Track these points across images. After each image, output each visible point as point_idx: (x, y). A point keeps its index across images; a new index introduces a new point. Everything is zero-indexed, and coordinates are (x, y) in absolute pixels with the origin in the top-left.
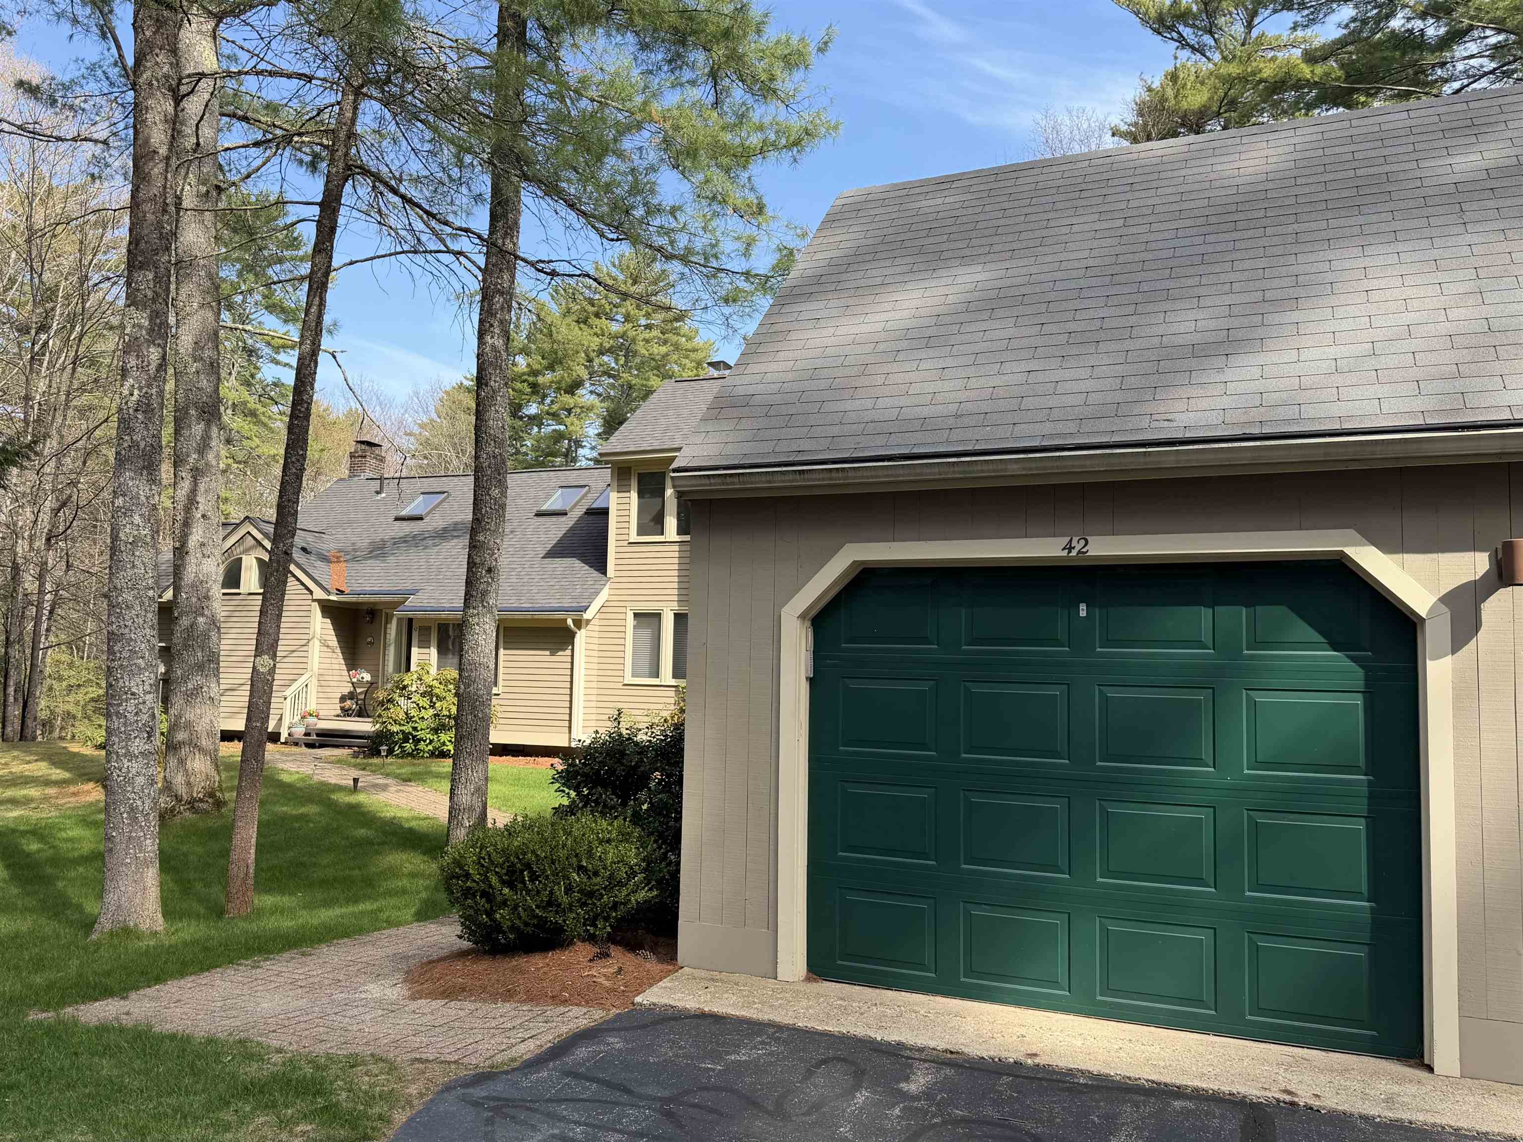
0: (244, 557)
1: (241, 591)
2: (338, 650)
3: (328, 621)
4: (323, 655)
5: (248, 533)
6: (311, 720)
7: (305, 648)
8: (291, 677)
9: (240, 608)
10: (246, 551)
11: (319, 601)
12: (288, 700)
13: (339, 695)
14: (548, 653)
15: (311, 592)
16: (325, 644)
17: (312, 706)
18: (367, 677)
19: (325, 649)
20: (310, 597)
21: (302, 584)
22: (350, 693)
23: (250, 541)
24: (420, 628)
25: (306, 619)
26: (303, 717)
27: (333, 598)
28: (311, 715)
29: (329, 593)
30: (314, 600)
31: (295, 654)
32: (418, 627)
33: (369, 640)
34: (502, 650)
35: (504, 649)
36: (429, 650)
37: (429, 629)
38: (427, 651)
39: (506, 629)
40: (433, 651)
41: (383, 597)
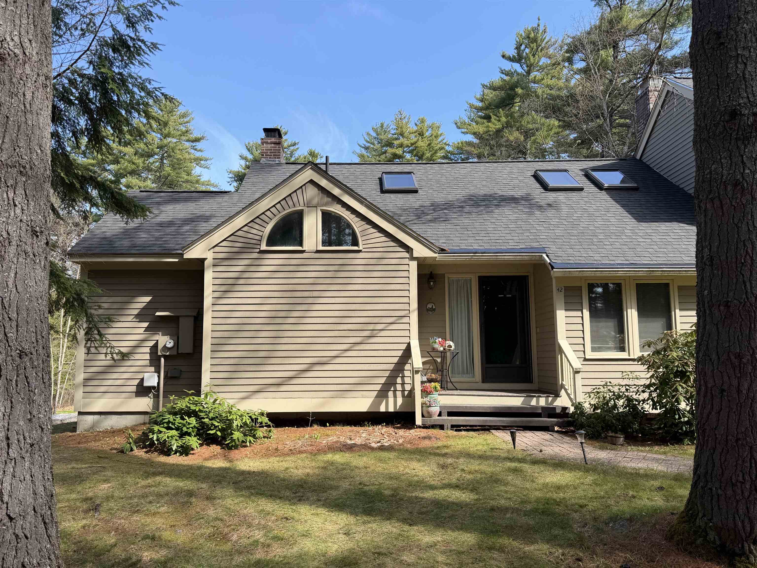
1: (306, 248)
5: (311, 181)
15: (408, 249)
21: (395, 240)
23: (315, 192)
24: (567, 289)
25: (405, 280)
27: (439, 256)
29: (436, 250)
30: (412, 258)
32: (563, 288)
33: (430, 306)
34: (677, 311)
35: (681, 310)
36: (580, 312)
37: (580, 288)
38: (579, 314)
39: (680, 288)
40: (586, 313)
41: (502, 256)
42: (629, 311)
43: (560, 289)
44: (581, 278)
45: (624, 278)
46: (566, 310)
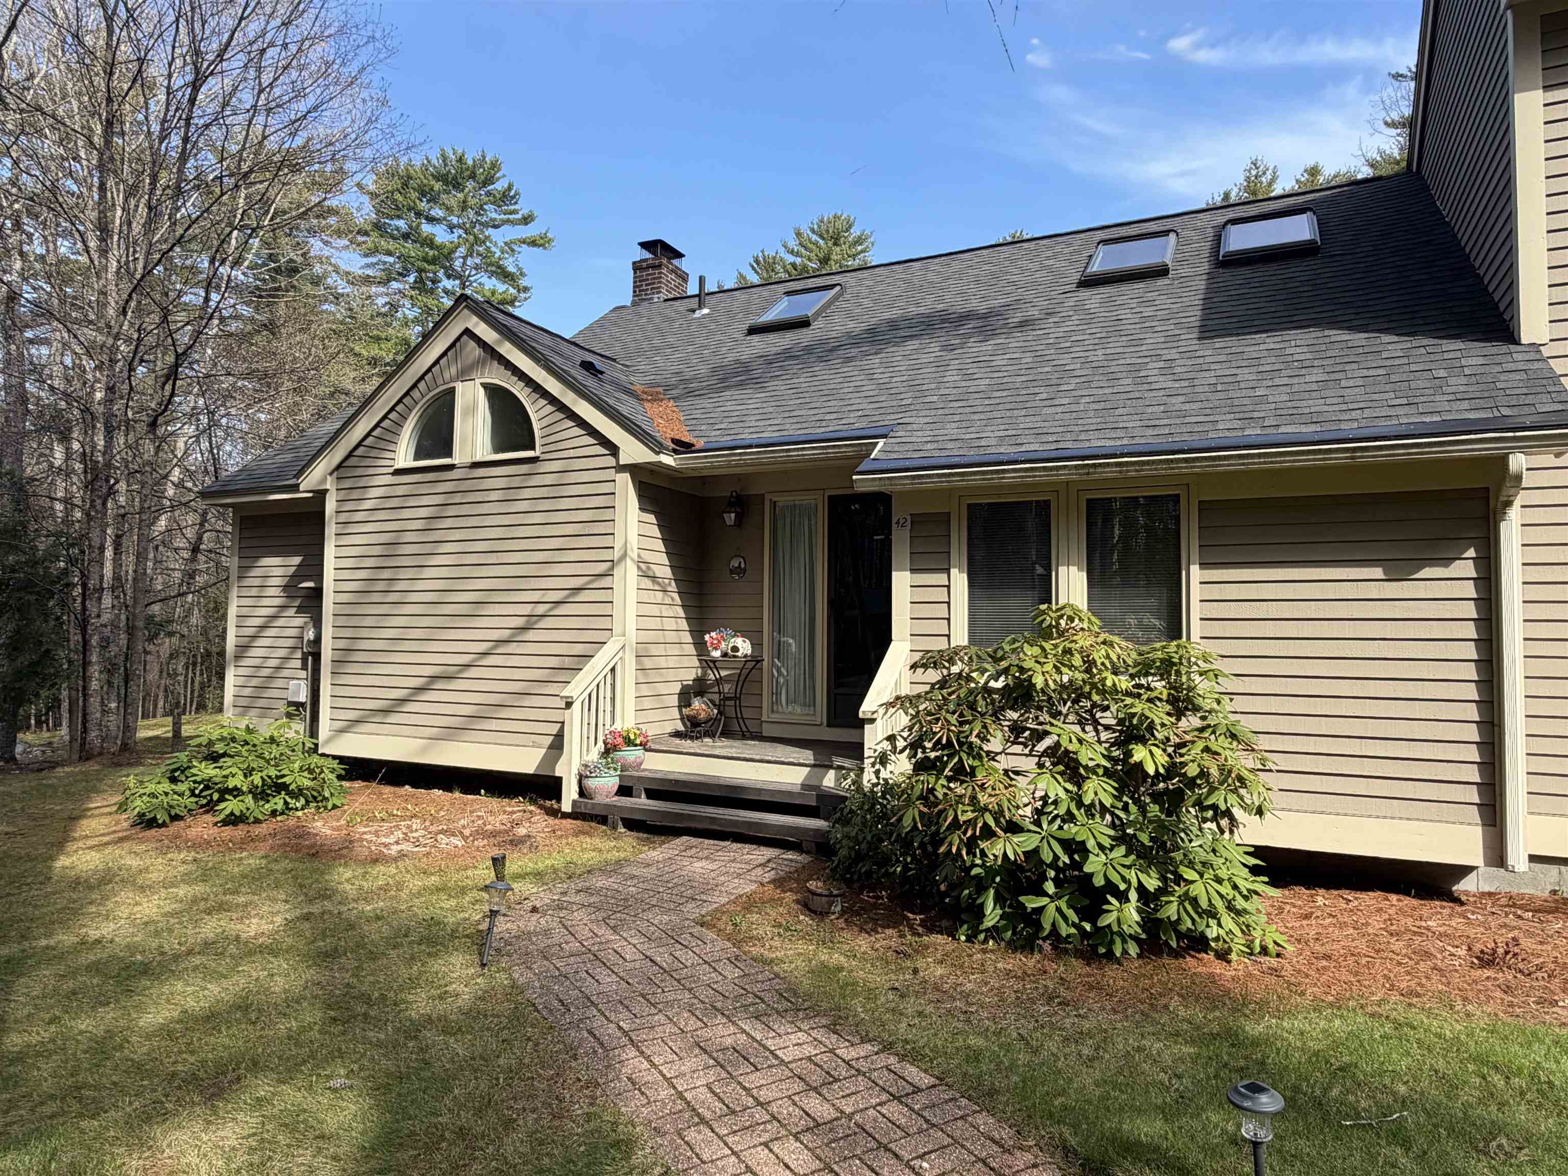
0: (459, 387)
1: (456, 459)
2: (673, 587)
3: (651, 518)
4: (646, 596)
5: (467, 332)
6: (631, 755)
7: (605, 582)
8: (578, 649)
9: (457, 498)
10: (464, 375)
11: (634, 470)
12: (576, 707)
13: (677, 688)
14: (1377, 572)
15: (613, 449)
16: (646, 574)
17: (626, 721)
18: (744, 647)
19: (647, 583)
20: (611, 462)
21: (593, 432)
22: (697, 680)
23: (472, 350)
24: (918, 521)
25: (607, 514)
26: (609, 750)
27: (668, 460)
28: (629, 742)
29: (657, 447)
30: (621, 468)
31: (583, 596)
32: (909, 518)
33: (735, 563)
34: (1195, 569)
35: (1203, 565)
36: (946, 576)
37: (944, 519)
38: (941, 579)
39: (1205, 507)
40: (960, 580)
41: (798, 449)
42: (1062, 570)
43: (902, 521)
44: (950, 492)
45: (1057, 488)
46: (913, 571)
